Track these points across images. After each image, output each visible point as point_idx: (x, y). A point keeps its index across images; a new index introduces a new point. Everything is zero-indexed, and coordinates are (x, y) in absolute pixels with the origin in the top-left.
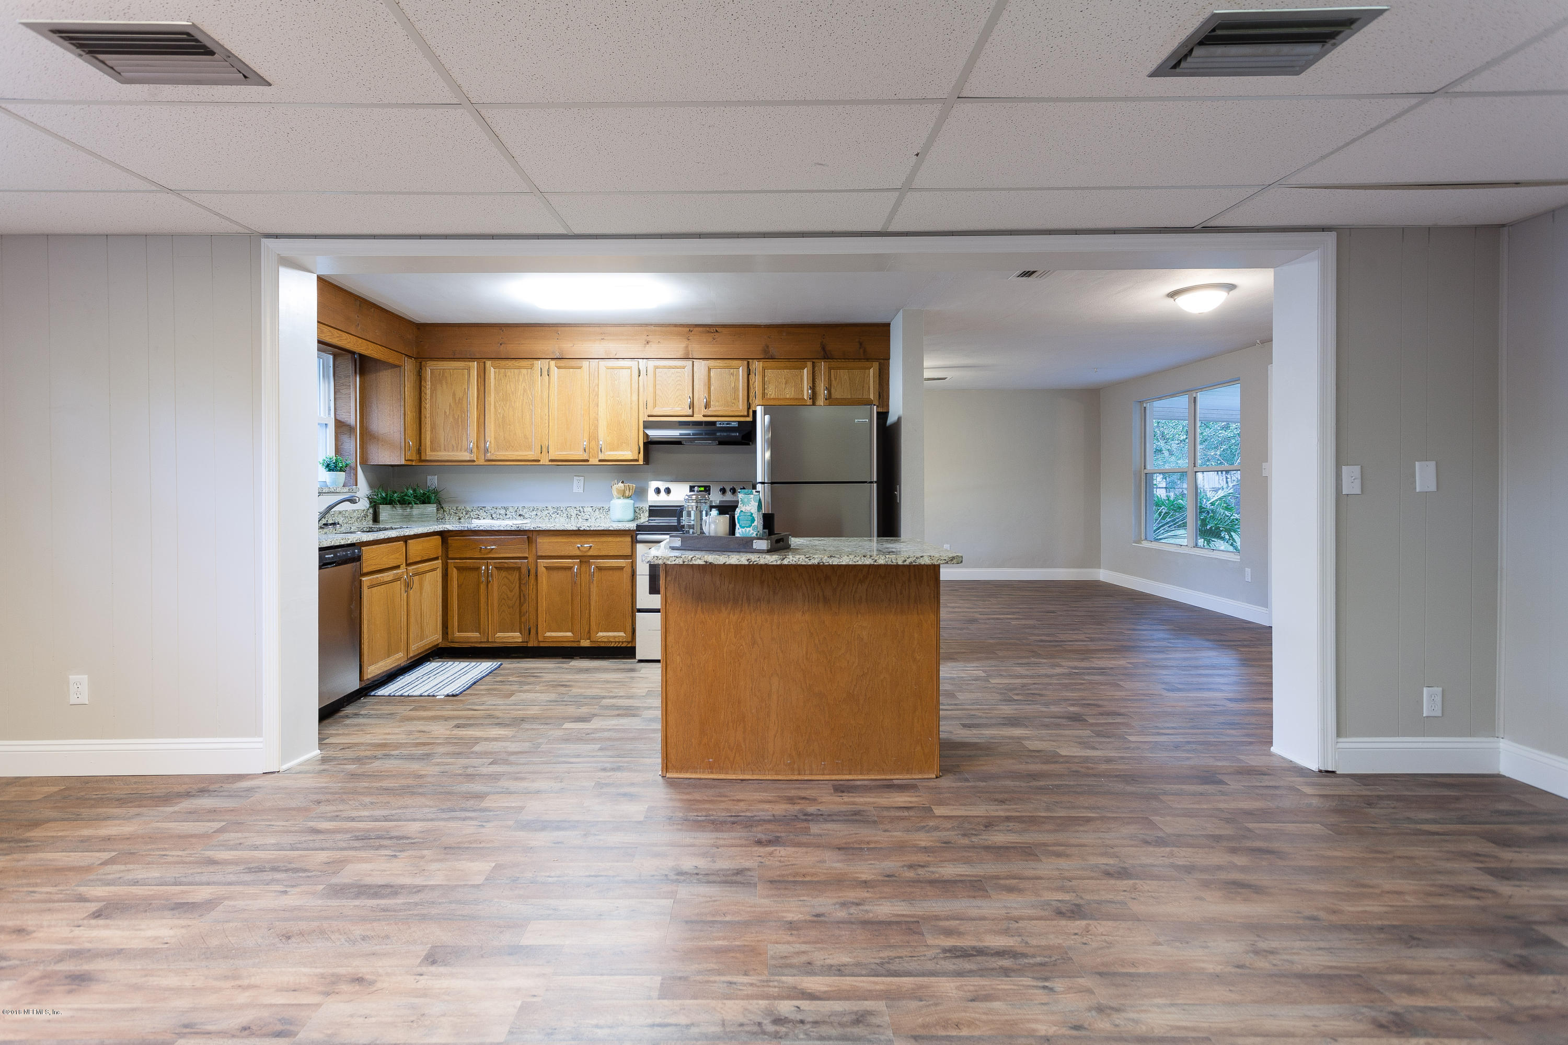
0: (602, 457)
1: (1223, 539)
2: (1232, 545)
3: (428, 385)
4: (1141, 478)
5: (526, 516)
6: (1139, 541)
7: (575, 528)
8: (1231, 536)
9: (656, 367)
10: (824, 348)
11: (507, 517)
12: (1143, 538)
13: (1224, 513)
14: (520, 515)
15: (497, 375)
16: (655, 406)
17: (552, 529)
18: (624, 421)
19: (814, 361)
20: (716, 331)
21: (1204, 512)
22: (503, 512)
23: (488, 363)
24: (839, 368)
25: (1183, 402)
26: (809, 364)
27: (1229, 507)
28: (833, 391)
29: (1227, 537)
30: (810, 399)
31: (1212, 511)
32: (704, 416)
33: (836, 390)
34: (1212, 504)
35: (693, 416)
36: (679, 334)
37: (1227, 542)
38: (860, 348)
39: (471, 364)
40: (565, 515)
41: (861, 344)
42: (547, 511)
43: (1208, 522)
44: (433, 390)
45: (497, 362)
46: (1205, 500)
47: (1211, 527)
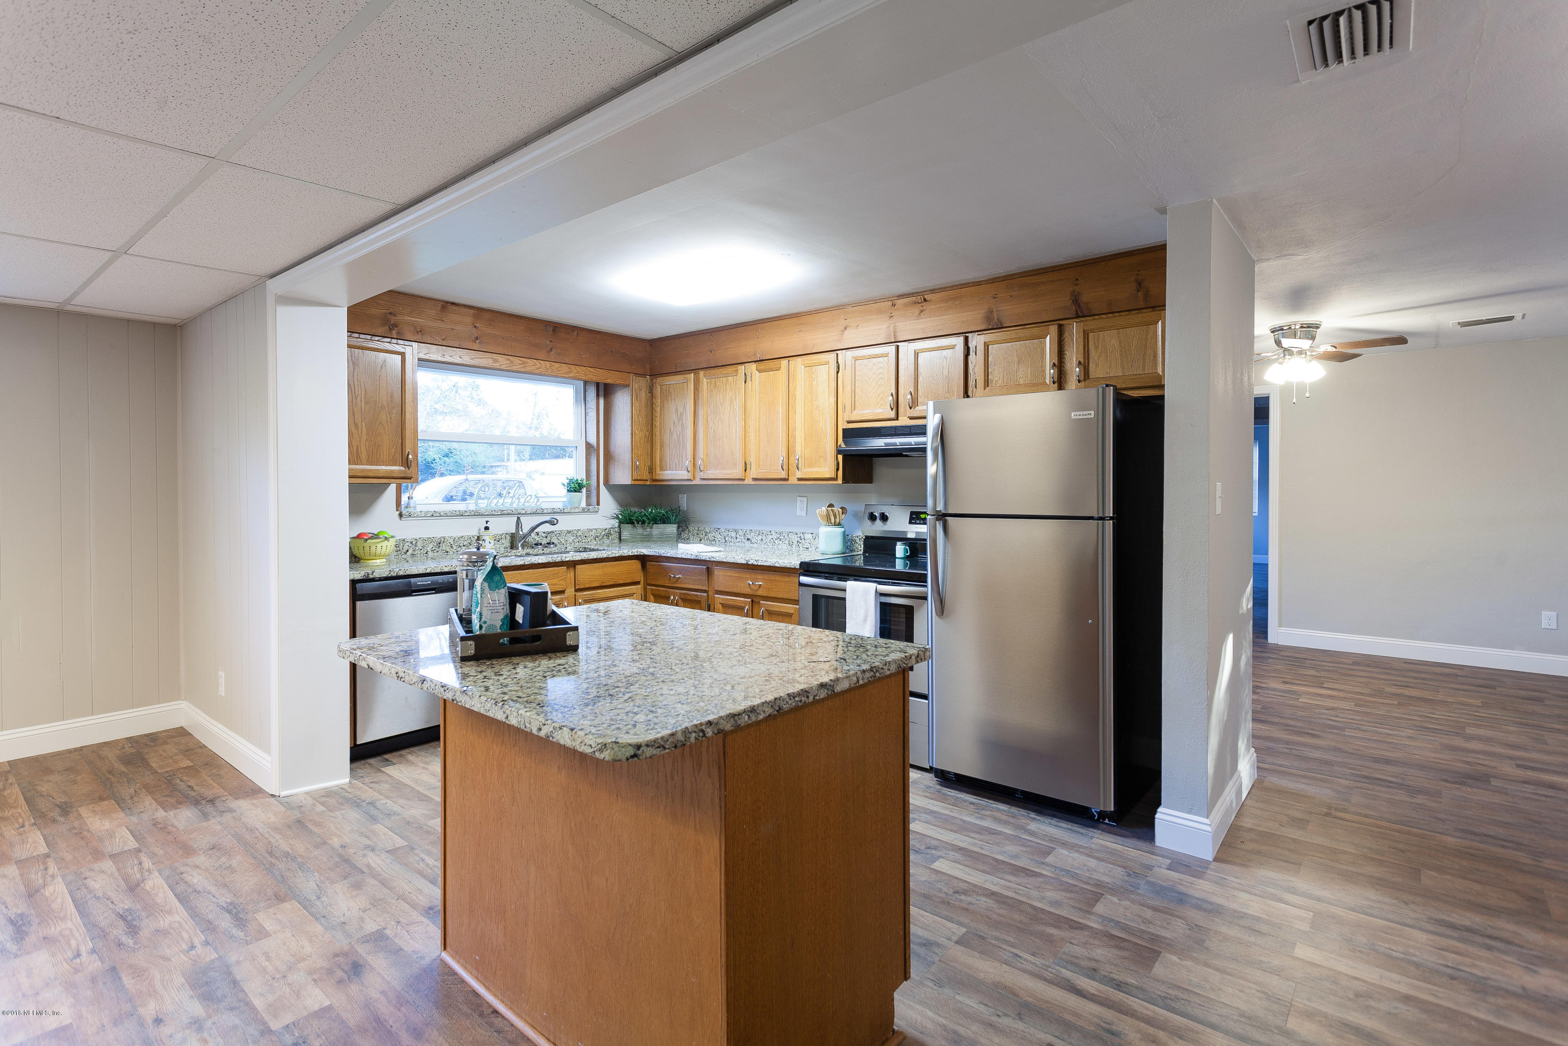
0: (799, 474)
3: (658, 401)
5: (753, 541)
7: (744, 562)
9: (856, 359)
10: (1076, 300)
11: (738, 540)
14: (748, 539)
15: (709, 385)
16: (854, 407)
17: (724, 560)
18: (822, 429)
19: (1062, 322)
20: (925, 300)
22: (733, 534)
23: (702, 373)
24: (1102, 329)
26: (1054, 329)
28: (1092, 366)
30: (1054, 383)
32: (911, 418)
33: (1097, 365)
35: (897, 419)
36: (880, 312)
38: (1138, 291)
39: (688, 376)
40: (787, 542)
41: (1139, 284)
42: (771, 537)
44: (662, 407)
45: (709, 371)
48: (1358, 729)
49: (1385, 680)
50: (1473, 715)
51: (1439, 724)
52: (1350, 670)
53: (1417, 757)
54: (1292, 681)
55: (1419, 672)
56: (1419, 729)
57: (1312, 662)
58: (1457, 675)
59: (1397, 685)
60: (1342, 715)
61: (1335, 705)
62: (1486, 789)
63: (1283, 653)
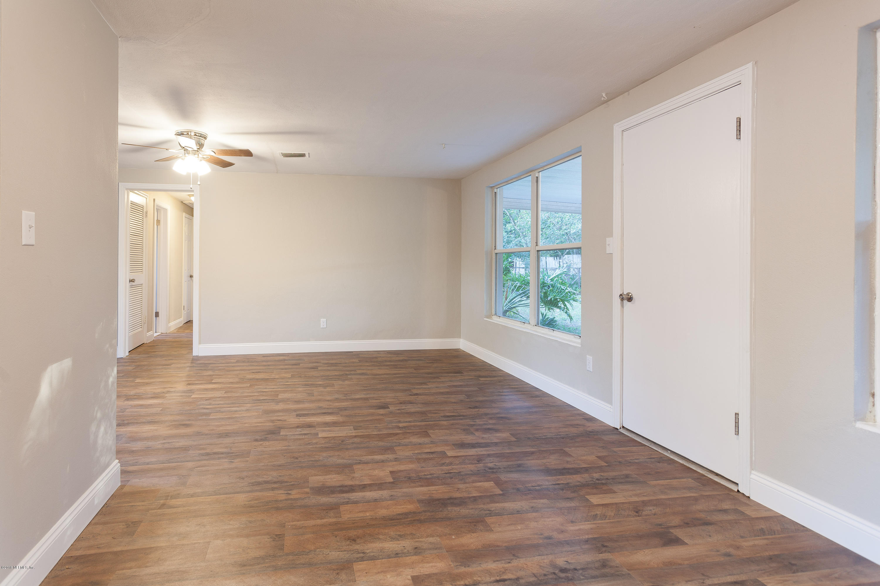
1: (560, 308)
2: (566, 313)
4: (492, 258)
6: (489, 316)
8: (565, 305)
12: (493, 313)
13: (560, 287)
21: (546, 286)
25: (526, 184)
27: (563, 282)
29: (563, 306)
31: (552, 285)
34: (552, 280)
37: (563, 311)
43: (549, 294)
46: (546, 277)
47: (551, 299)
48: (220, 412)
49: (249, 370)
50: (285, 385)
51: (266, 396)
52: (233, 366)
53: (246, 425)
54: (194, 382)
55: (267, 361)
56: (256, 402)
57: (213, 365)
58: (285, 360)
59: (254, 373)
60: (214, 403)
61: (212, 396)
62: (277, 440)
63: (199, 362)
